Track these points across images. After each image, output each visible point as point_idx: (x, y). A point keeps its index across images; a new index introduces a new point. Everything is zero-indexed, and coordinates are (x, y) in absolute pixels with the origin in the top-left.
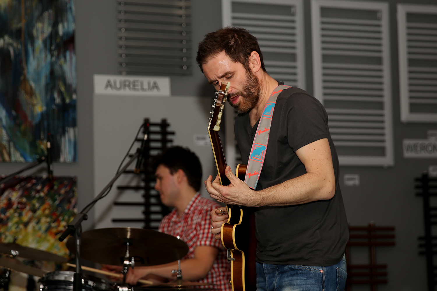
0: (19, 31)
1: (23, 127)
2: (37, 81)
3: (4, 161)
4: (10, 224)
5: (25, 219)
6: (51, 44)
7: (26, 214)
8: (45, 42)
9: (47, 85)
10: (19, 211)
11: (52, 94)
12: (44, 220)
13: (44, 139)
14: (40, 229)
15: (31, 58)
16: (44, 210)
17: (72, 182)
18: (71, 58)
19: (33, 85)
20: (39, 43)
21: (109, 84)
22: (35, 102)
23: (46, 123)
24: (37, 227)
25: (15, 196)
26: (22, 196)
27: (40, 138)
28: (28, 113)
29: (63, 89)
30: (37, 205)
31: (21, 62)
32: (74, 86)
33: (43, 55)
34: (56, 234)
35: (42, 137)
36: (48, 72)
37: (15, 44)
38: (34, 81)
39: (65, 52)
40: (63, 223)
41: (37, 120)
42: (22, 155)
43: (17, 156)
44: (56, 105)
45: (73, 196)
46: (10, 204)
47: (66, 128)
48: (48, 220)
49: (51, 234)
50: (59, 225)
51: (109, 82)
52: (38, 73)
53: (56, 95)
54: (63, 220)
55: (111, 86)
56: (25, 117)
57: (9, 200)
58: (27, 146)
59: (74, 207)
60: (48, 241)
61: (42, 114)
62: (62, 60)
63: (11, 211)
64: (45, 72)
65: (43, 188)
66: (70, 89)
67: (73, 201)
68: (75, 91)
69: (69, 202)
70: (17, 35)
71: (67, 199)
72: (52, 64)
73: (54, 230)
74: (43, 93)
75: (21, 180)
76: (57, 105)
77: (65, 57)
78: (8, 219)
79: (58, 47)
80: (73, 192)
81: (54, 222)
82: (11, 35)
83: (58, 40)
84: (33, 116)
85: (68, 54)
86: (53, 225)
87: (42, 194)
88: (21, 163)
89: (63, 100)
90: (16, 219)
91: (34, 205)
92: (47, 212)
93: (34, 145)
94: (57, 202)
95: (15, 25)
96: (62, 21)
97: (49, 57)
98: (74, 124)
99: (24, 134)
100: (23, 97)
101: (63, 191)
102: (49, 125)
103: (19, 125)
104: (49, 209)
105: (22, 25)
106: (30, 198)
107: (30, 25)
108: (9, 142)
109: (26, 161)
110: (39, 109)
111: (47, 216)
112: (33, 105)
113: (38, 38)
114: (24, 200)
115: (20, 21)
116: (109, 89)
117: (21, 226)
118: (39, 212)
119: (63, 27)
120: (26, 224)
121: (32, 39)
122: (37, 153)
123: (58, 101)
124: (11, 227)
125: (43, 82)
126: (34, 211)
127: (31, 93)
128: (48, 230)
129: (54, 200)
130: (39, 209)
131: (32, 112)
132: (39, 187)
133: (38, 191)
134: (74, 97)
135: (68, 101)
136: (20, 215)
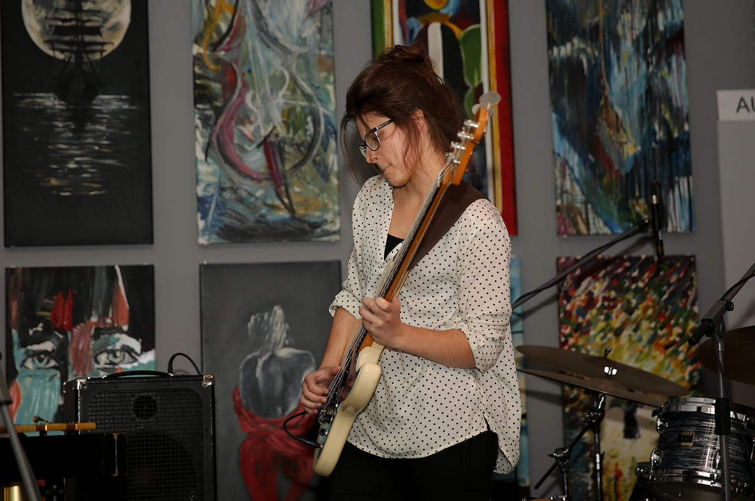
0: (595, 28)
1: (605, 180)
2: (626, 106)
3: (579, 233)
4: (592, 333)
5: (616, 324)
6: (646, 47)
7: (617, 317)
8: (636, 43)
9: (642, 111)
10: (605, 311)
11: (651, 124)
12: (645, 325)
13: (640, 197)
14: (640, 340)
15: (616, 69)
16: (645, 310)
17: (688, 263)
18: (679, 67)
19: (620, 113)
20: (627, 46)
21: (742, 105)
22: (624, 140)
23: (642, 171)
24: (635, 338)
25: (598, 288)
26: (608, 288)
27: (633, 196)
28: (613, 157)
29: (667, 116)
30: (634, 302)
31: (600, 77)
32: (685, 111)
33: (634, 64)
34: (667, 347)
35: (637, 194)
36: (643, 90)
37: (589, 50)
38: (621, 106)
39: (669, 56)
40: (677, 330)
41: (628, 167)
42: (606, 224)
43: (599, 226)
44: (657, 142)
45: (691, 287)
46: (590, 301)
47: (676, 179)
48: (653, 325)
49: (658, 346)
50: (670, 334)
51: (742, 99)
52: (627, 93)
53: (657, 127)
54: (677, 324)
55: (746, 106)
56: (610, 163)
57: (590, 294)
58: (614, 210)
59: (693, 304)
60: (654, 358)
61: (636, 157)
62: (666, 69)
63: (594, 311)
64: (638, 91)
65: (641, 274)
66: (679, 116)
67: (691, 294)
68: (687, 119)
69: (686, 296)
70: (592, 35)
71: (682, 291)
72: (649, 78)
73: (663, 341)
74: (637, 124)
75: (606, 263)
76: (659, 142)
77: (669, 65)
78: (589, 323)
79: (658, 50)
80: (692, 279)
81: (662, 328)
82: (583, 36)
83: (657, 39)
84: (621, 162)
85: (674, 59)
86: (660, 333)
87: (641, 284)
88: (605, 235)
89: (669, 133)
90: (601, 325)
91: (629, 302)
92: (650, 312)
93: (624, 207)
94: (665, 296)
95: (589, 21)
96: (663, 8)
97: (644, 66)
98: (687, 172)
99: (608, 190)
100: (605, 132)
101: (673, 279)
102: (646, 175)
103: (600, 177)
104: (654, 307)
105: (599, 19)
106: (622, 291)
107: (612, 19)
108: (585, 203)
109: (613, 233)
110: (631, 149)
111: (650, 319)
112: (621, 144)
113: (625, 37)
114: (613, 294)
115: (596, 14)
116: (743, 111)
117: (610, 335)
118: (638, 313)
119: (666, 17)
120: (618, 332)
121: (616, 39)
122: (629, 221)
123: (660, 135)
124: (595, 336)
125: (636, 107)
126: (630, 311)
127: (618, 126)
128: (653, 340)
129: (661, 294)
130: (636, 307)
131: (620, 155)
132: (635, 274)
133: (635, 280)
134: (686, 128)
135: (676, 135)
136: (608, 318)
